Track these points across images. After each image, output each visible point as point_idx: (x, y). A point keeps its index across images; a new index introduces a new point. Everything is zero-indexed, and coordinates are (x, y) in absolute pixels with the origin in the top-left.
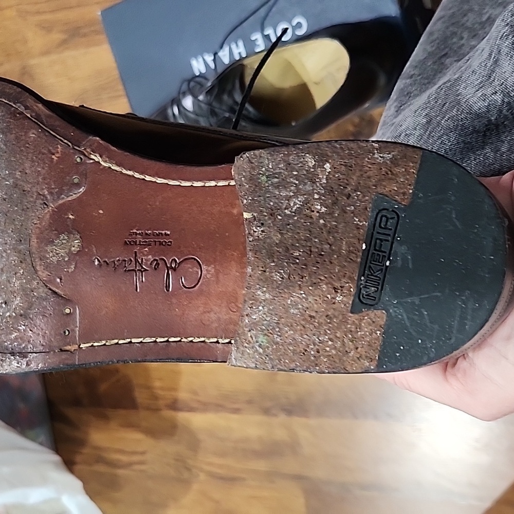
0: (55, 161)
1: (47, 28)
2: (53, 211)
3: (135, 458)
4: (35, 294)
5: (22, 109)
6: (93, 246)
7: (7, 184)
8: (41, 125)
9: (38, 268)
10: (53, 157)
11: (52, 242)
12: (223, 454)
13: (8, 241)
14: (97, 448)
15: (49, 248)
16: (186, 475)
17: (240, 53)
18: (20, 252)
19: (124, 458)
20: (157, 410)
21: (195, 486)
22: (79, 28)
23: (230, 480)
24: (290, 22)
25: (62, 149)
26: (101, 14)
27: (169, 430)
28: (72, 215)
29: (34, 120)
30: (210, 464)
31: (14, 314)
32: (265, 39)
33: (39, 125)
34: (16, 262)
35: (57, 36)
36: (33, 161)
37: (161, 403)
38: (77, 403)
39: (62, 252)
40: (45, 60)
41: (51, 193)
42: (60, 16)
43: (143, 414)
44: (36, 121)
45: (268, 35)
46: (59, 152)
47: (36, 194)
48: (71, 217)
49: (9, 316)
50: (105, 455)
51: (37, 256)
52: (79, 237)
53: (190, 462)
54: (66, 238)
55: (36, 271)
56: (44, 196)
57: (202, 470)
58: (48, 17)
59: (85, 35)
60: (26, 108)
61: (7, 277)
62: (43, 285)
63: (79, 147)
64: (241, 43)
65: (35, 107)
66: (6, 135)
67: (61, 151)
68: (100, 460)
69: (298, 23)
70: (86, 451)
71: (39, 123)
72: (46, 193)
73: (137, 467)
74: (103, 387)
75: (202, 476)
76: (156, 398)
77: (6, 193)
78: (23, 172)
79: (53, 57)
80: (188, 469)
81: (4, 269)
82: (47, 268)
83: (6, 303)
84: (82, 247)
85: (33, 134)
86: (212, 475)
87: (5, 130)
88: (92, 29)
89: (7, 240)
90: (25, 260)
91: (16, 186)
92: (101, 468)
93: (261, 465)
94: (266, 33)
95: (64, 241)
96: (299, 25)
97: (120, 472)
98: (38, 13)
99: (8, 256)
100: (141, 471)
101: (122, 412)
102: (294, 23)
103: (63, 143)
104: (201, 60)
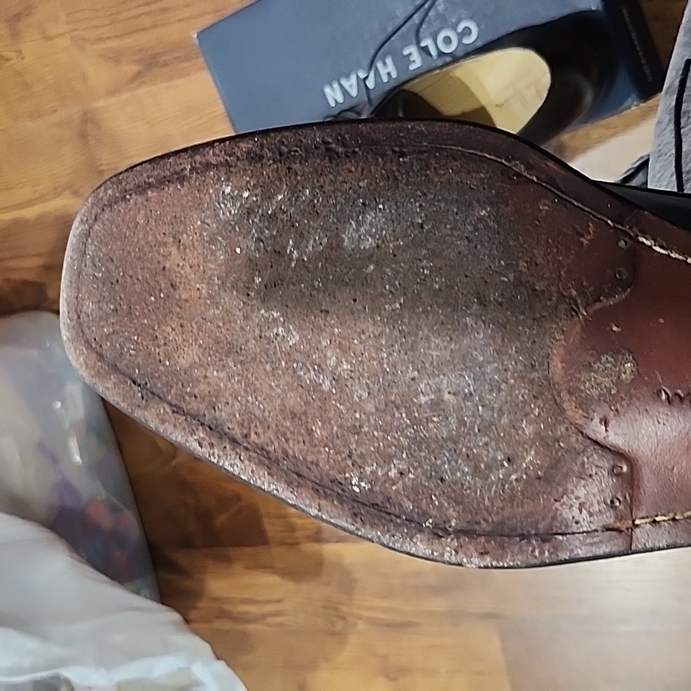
0: (585, 245)
1: (114, 58)
2: (585, 320)
3: (269, 608)
4: (562, 444)
5: (521, 168)
6: (656, 372)
7: (504, 281)
8: (556, 191)
9: (565, 405)
10: (582, 239)
11: (589, 367)
12: (387, 595)
13: (510, 366)
14: (217, 600)
15: (584, 376)
16: (339, 626)
17: (389, 74)
18: (532, 382)
19: (254, 610)
20: (295, 544)
21: (353, 640)
22: (158, 55)
23: (400, 626)
24: (454, 27)
25: (596, 228)
26: (198, 36)
27: (313, 569)
28: (616, 326)
29: (544, 184)
30: (371, 608)
31: (524, 477)
32: (422, 52)
33: (553, 192)
34: (526, 397)
35: (129, 69)
36: (548, 246)
37: (299, 534)
38: (187, 544)
39: (606, 382)
40: (112, 101)
41: (583, 294)
42: (130, 41)
43: (276, 551)
44: (548, 187)
45: (427, 46)
46: (591, 232)
47: (556, 295)
48: (615, 328)
49: (517, 480)
50: (227, 607)
51: (563, 387)
52: (631, 358)
53: (344, 609)
54: (612, 360)
55: (563, 411)
56: (571, 297)
57: (361, 618)
58: (115, 43)
59: (165, 64)
60: (529, 167)
61: (511, 420)
62: (576, 431)
63: (622, 226)
64: (389, 61)
65: (543, 166)
66: (498, 209)
67: (594, 231)
68: (223, 614)
69: (466, 28)
70: (201, 604)
71: (553, 189)
72: (574, 293)
73: (270, 620)
74: (220, 520)
75: (361, 625)
76: (292, 528)
77: (503, 295)
78: (532, 262)
79: (124, 96)
80: (343, 618)
81: (505, 408)
82: (580, 405)
83: (509, 460)
84: (638, 372)
85: (545, 205)
86: (373, 622)
87: (495, 200)
88: (176, 55)
89: (507, 365)
90: (543, 394)
91: (519, 283)
92: (226, 625)
93: (440, 604)
94: (423, 44)
95: (609, 365)
96: (467, 31)
97: (251, 627)
98: (100, 40)
99: (512, 388)
100: (280, 625)
101: (248, 550)
102: (460, 28)
103: (596, 219)
104: (336, 85)
